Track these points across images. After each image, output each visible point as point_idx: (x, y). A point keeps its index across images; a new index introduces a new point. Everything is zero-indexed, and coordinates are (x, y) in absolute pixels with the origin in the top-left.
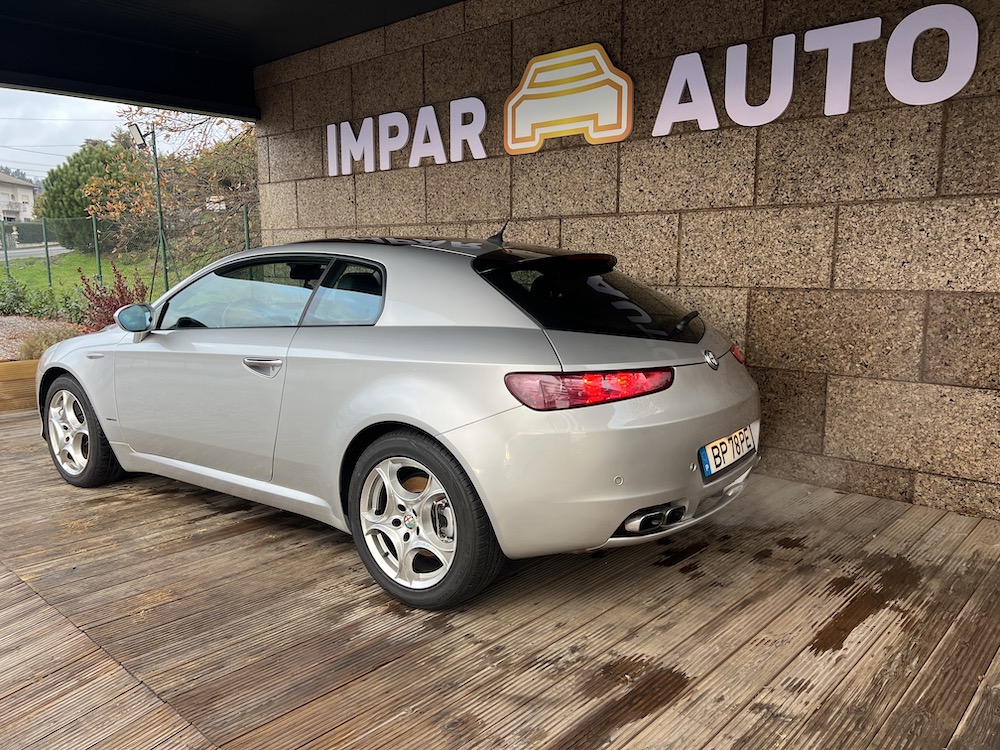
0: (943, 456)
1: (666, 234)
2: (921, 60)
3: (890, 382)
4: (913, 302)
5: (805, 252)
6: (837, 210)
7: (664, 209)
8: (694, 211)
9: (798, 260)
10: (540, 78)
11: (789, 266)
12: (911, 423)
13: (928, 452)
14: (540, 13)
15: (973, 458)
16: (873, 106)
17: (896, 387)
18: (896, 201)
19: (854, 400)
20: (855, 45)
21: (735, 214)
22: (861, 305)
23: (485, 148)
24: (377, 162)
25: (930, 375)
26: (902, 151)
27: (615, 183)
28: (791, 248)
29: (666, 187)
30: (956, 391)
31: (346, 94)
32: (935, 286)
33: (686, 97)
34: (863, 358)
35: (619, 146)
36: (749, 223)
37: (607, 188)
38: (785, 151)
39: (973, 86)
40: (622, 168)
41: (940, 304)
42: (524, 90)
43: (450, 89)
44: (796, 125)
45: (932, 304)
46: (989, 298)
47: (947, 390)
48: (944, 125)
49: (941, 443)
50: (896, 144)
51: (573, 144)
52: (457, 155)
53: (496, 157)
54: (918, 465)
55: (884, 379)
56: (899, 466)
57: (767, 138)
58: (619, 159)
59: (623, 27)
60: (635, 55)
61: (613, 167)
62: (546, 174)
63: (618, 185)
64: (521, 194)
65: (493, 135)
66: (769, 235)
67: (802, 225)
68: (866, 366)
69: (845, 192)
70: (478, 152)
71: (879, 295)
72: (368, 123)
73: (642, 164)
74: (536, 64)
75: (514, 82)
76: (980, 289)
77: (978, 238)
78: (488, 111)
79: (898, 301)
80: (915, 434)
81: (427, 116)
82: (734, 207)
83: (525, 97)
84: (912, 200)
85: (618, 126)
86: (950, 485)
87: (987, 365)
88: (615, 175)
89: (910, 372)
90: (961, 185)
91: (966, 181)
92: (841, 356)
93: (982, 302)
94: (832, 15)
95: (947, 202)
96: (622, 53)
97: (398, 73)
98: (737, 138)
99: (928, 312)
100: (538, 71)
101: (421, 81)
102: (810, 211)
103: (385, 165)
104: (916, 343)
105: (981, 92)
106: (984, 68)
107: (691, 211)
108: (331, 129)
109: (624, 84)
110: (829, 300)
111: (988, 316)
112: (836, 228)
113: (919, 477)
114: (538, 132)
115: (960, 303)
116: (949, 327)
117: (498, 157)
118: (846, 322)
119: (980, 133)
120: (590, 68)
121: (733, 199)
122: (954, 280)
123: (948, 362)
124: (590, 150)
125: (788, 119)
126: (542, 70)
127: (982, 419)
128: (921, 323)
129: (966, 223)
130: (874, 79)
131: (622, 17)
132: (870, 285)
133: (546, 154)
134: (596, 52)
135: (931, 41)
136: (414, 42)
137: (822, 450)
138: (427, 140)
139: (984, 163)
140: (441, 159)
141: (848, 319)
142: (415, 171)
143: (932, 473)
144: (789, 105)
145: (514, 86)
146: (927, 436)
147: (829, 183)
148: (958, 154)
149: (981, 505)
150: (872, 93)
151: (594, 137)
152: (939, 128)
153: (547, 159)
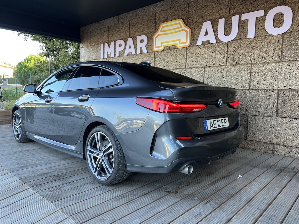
0: (284, 139)
1: (200, 74)
2: (276, 22)
3: (267, 117)
4: (274, 93)
5: (242, 79)
6: (251, 66)
7: (199, 66)
8: (209, 67)
9: (239, 81)
10: (164, 29)
11: (237, 83)
12: (274, 129)
13: (279, 138)
14: (164, 11)
15: (293, 140)
16: (262, 35)
17: (269, 118)
18: (269, 63)
19: (257, 123)
20: (256, 18)
21: (221, 67)
22: (258, 94)
23: (147, 50)
24: (115, 54)
25: (279, 115)
26: (270, 48)
27: (185, 59)
28: (237, 77)
29: (201, 61)
30: (287, 119)
31: (107, 35)
32: (281, 88)
33: (206, 34)
34: (259, 110)
35: (187, 48)
36: (225, 70)
37: (183, 61)
38: (236, 49)
39: (291, 29)
40: (187, 55)
41: (282, 93)
42: (159, 33)
43: (137, 33)
44: (239, 41)
45: (280, 93)
46: (296, 91)
47: (284, 119)
48: (283, 40)
49: (283, 135)
50: (268, 46)
51: (173, 48)
52: (138, 52)
53: (150, 52)
54: (276, 142)
55: (265, 116)
56: (270, 143)
57: (230, 45)
58: (186, 52)
59: (188, 14)
60: (191, 22)
61: (185, 55)
62: (165, 57)
63: (186, 60)
64: (157, 63)
65: (149, 46)
66: (231, 74)
67: (241, 70)
68: (260, 112)
69: (253, 61)
70: (145, 51)
71: (264, 91)
72: (113, 43)
73: (193, 53)
74: (163, 25)
75: (156, 30)
76: (294, 88)
77: (293, 73)
78: (148, 39)
79: (270, 93)
80: (275, 133)
81: (130, 41)
82: (220, 66)
83: (159, 35)
84: (274, 62)
85: (186, 42)
86: (286, 148)
87: (297, 111)
88: (185, 57)
89: (273, 114)
90: (288, 58)
91: (290, 57)
92: (253, 109)
93: (295, 92)
94: (249, 9)
95: (284, 63)
96: (188, 22)
97: (122, 29)
98: (221, 45)
99: (278, 95)
100: (163, 27)
101: (129, 31)
102: (243, 66)
103: (117, 55)
104: (275, 105)
105: (294, 31)
106: (295, 24)
107: (208, 67)
108: (102, 45)
109: (188, 30)
110: (249, 93)
111: (297, 97)
112: (251, 71)
113: (276, 146)
114: (163, 45)
115: (288, 93)
116: (285, 100)
118: (254, 99)
119: (293, 43)
120: (179, 26)
121: (220, 63)
122: (286, 86)
123: (285, 111)
124: (178, 49)
125: (236, 40)
126: (164, 27)
127: (295, 128)
128: (276, 99)
129: (290, 69)
130: (262, 28)
131: (188, 11)
132: (261, 88)
133: (165, 51)
134: (180, 21)
135: (279, 16)
136: (127, 20)
137: (247, 138)
138: (130, 48)
139: (295, 51)
140: (134, 53)
141: (255, 98)
142: (126, 57)
143: (280, 145)
144: (237, 36)
145: (156, 32)
146: (279, 133)
147: (249, 58)
148: (287, 49)
149: (296, 154)
150: (261, 32)
151: (179, 46)
152: (281, 42)
153: (165, 52)
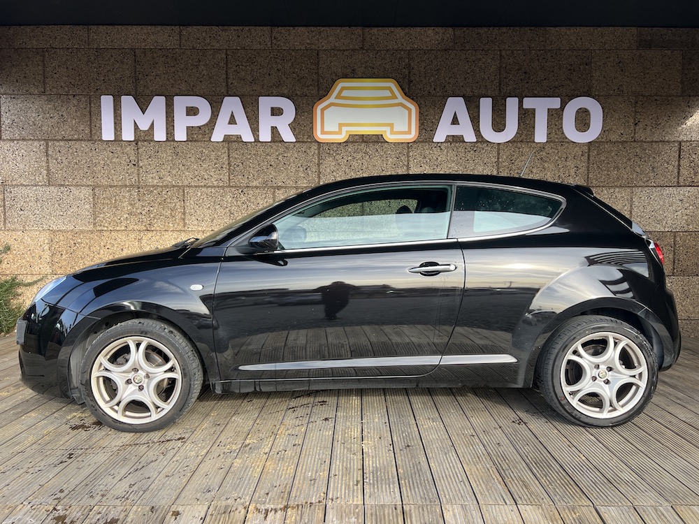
2: (578, 122)
10: (346, 94)
14: (344, 50)
16: (557, 140)
20: (548, 109)
23: (295, 134)
24: (170, 133)
26: (571, 164)
33: (455, 121)
35: (408, 145)
37: (399, 171)
38: (514, 158)
39: (601, 138)
40: (410, 159)
42: (332, 99)
43: (257, 87)
44: (519, 145)
48: (589, 152)
50: (568, 160)
51: (373, 140)
52: (265, 136)
57: (504, 150)
59: (410, 72)
60: (418, 91)
61: (404, 158)
62: (350, 158)
64: (328, 170)
65: (303, 125)
70: (288, 136)
72: (159, 100)
73: (425, 158)
74: (341, 84)
75: (320, 92)
81: (232, 105)
83: (332, 105)
85: (409, 132)
88: (406, 163)
90: (597, 182)
91: (599, 180)
94: (536, 92)
96: (409, 89)
97: (196, 66)
98: (486, 148)
100: (343, 89)
101: (224, 76)
103: (180, 135)
105: (603, 140)
106: (604, 129)
109: (413, 107)
114: (344, 129)
117: (306, 142)
119: (604, 159)
120: (388, 93)
124: (386, 145)
125: (515, 142)
126: (348, 88)
131: (409, 67)
133: (350, 145)
135: (582, 113)
136: (217, 46)
138: (233, 122)
139: (606, 172)
140: (248, 137)
142: (217, 144)
144: (516, 135)
145: (323, 95)
148: (595, 167)
150: (557, 134)
151: (390, 137)
152: (586, 155)
153: (350, 148)
